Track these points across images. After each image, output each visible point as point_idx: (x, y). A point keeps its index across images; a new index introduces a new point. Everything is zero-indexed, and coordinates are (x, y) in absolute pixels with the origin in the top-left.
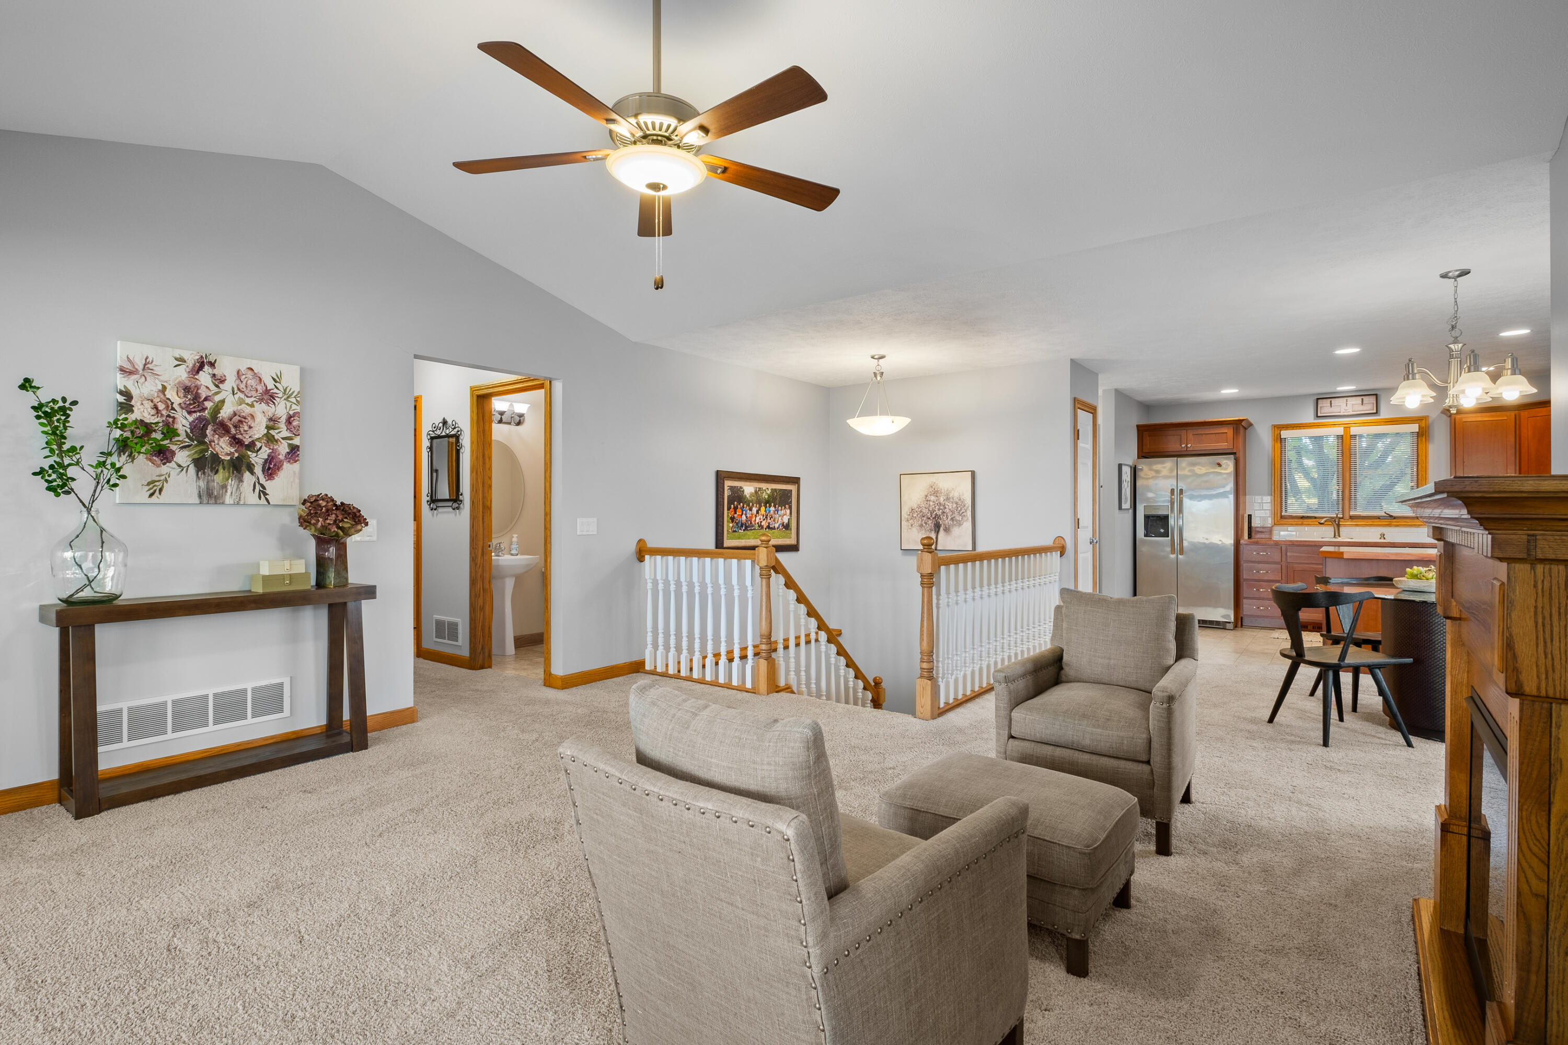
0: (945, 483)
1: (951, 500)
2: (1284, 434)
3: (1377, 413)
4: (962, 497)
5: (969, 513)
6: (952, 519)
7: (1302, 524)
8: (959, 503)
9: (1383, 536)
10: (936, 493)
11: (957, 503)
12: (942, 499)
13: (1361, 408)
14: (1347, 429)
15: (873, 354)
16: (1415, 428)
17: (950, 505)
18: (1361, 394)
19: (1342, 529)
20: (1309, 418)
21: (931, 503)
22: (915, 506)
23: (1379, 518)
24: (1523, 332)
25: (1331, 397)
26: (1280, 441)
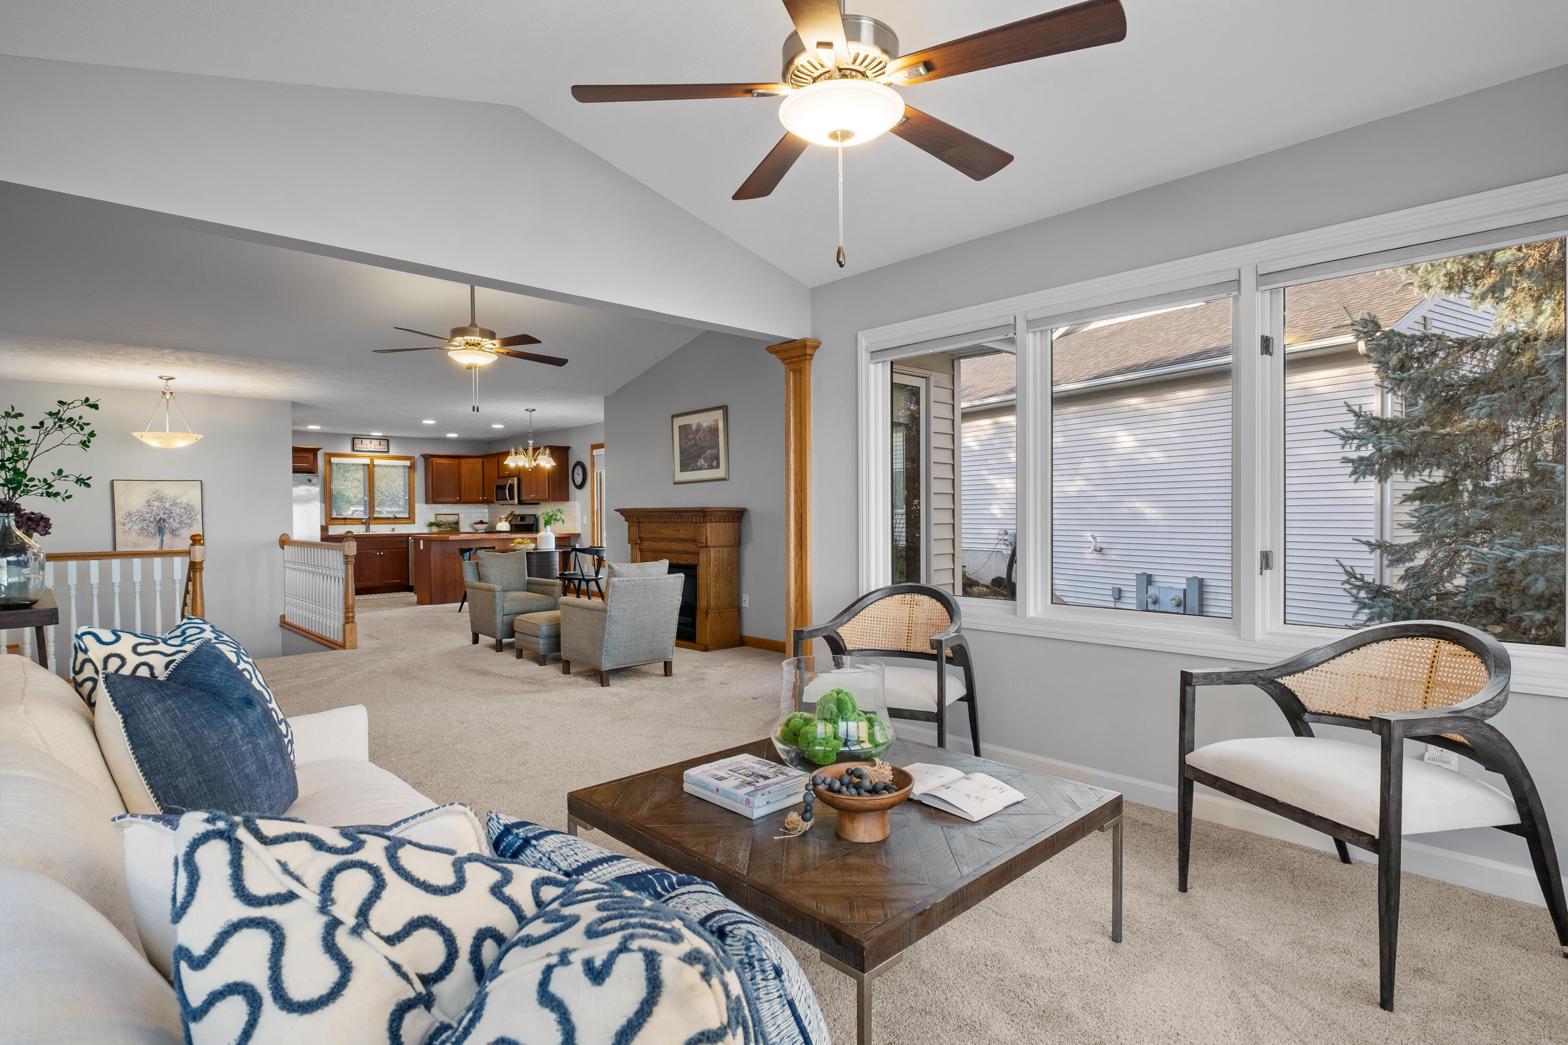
0: (170, 491)
1: (179, 505)
2: (334, 460)
3: (388, 452)
4: (191, 503)
5: (199, 517)
6: (180, 523)
7: (345, 524)
8: (188, 509)
9: (393, 529)
10: (161, 499)
11: (185, 508)
12: (167, 505)
13: (379, 447)
14: (372, 460)
15: (161, 374)
16: (408, 463)
17: (178, 510)
18: (379, 439)
19: (371, 526)
20: (348, 450)
21: (155, 508)
22: (134, 511)
23: (389, 518)
24: (501, 426)
25: (362, 438)
26: (329, 463)
